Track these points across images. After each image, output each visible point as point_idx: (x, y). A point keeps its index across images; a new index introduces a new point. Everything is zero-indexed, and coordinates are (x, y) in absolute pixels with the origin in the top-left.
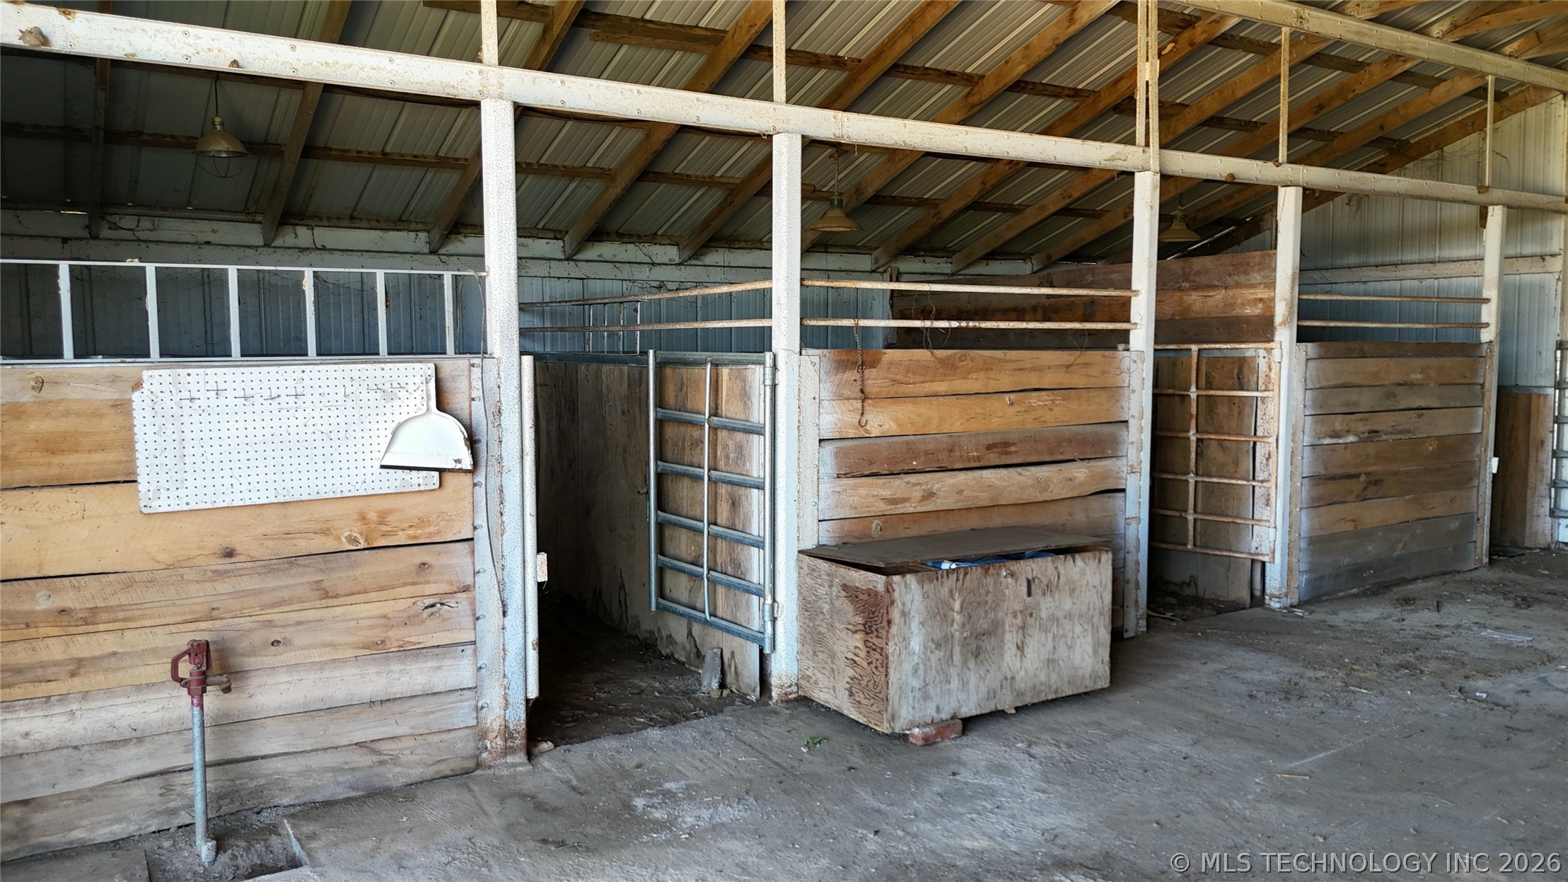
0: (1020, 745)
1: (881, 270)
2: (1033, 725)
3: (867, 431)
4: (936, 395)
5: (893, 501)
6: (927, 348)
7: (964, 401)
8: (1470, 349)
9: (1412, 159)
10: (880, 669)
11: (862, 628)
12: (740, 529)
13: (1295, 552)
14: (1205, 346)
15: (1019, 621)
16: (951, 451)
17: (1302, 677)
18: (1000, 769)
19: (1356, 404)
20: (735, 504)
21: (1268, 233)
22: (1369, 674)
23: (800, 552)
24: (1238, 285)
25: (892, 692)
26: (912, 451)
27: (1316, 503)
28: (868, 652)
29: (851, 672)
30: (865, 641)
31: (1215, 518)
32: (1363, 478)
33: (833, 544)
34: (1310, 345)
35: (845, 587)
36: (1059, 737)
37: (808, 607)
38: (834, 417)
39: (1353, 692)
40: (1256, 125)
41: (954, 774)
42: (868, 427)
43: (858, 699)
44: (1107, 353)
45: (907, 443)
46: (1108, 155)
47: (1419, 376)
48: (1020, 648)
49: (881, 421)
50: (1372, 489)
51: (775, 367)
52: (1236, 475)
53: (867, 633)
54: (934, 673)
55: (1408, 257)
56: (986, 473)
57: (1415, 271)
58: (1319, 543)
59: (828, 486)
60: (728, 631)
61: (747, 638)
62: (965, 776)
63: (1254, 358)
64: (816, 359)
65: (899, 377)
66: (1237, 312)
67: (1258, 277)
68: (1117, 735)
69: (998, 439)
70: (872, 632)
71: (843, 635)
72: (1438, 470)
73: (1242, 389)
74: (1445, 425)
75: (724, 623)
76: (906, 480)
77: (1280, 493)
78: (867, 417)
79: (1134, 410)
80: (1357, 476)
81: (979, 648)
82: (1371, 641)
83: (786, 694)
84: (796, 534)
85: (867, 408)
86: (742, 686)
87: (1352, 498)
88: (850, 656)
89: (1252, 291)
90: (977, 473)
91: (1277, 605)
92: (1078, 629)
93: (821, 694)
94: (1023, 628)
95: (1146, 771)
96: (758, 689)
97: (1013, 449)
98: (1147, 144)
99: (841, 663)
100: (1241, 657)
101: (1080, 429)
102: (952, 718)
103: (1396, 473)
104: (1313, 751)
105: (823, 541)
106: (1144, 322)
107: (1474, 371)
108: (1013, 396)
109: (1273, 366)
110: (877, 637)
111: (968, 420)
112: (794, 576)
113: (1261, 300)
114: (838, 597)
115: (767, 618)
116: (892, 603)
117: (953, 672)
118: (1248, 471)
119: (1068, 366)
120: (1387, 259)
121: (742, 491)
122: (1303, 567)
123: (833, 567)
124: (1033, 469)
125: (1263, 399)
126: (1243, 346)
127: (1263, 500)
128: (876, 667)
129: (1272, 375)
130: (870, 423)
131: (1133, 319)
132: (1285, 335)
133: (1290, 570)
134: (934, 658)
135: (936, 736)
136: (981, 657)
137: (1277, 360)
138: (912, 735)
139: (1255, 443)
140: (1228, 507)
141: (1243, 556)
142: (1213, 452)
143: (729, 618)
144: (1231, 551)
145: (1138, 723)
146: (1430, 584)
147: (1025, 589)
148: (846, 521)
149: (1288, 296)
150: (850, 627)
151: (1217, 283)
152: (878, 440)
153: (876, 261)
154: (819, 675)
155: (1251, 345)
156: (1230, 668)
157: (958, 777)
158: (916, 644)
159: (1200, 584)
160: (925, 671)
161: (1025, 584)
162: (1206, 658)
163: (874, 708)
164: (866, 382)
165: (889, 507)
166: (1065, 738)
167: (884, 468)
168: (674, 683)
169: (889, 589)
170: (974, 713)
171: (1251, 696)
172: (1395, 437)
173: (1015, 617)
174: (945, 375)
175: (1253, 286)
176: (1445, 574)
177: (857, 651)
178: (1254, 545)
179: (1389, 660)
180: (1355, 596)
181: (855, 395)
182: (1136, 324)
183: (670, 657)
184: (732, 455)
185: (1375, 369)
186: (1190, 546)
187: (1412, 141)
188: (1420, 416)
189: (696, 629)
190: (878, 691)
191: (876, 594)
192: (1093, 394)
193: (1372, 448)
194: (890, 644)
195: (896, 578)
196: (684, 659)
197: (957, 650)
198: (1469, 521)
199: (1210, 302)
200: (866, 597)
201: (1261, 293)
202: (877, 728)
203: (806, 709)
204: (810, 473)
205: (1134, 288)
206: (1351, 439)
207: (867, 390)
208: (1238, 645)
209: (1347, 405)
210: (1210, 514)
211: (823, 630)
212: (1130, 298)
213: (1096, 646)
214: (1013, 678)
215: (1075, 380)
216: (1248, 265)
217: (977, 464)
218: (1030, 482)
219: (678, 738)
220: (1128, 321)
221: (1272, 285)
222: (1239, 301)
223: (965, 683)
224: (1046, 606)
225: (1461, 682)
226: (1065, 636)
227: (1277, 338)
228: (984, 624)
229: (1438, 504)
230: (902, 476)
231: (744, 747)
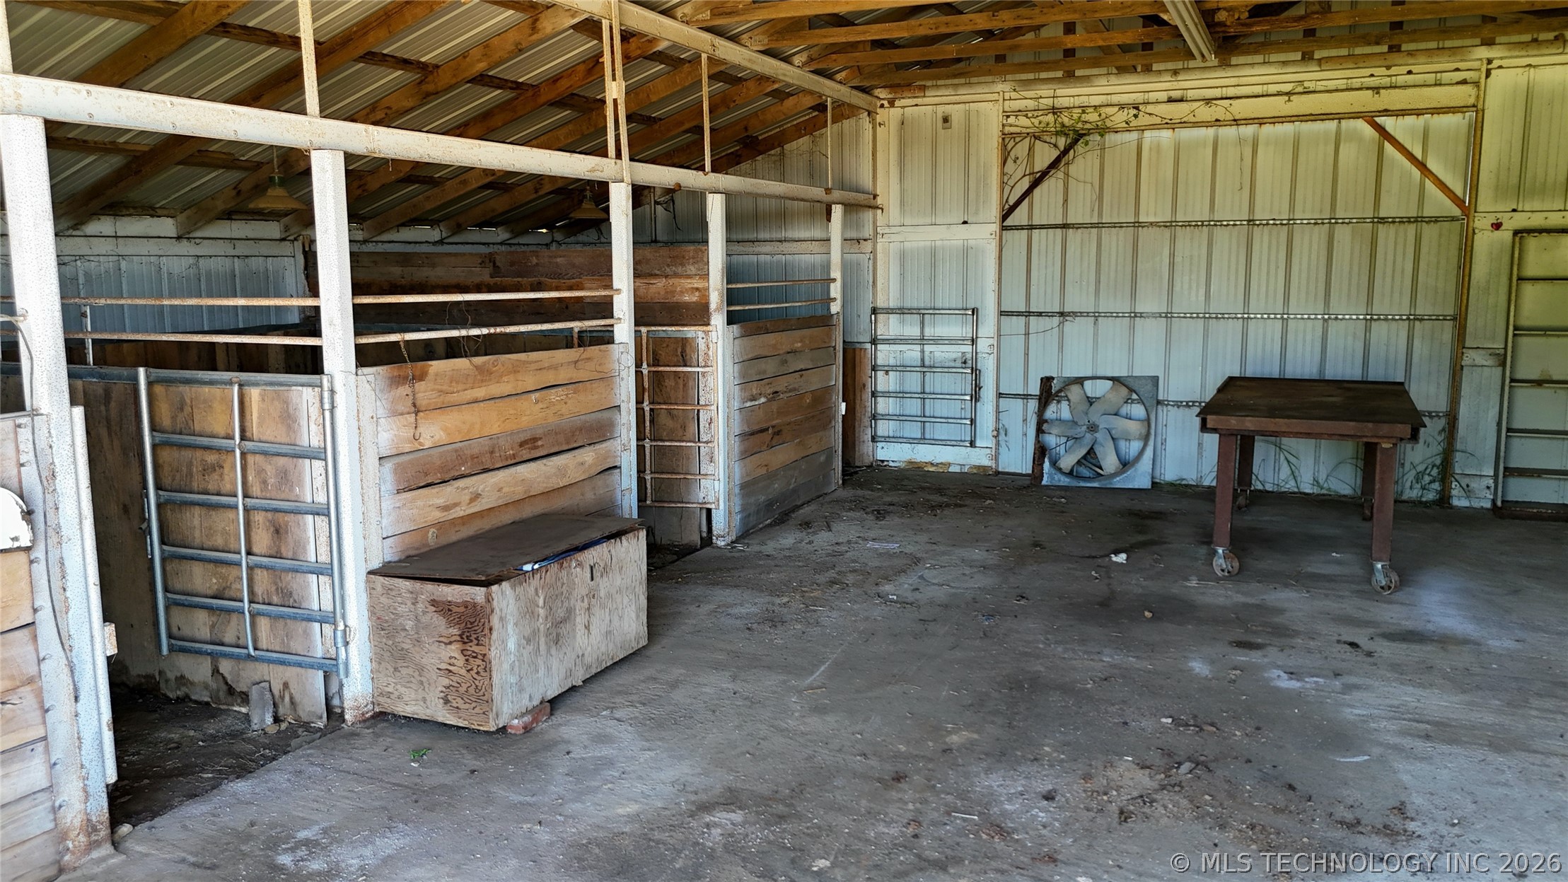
0: (604, 713)
1: (291, 238)
2: (602, 692)
3: (421, 444)
4: (476, 401)
5: (446, 508)
6: (466, 356)
7: (500, 403)
8: (825, 320)
9: (761, 153)
10: (482, 673)
11: (458, 638)
12: (290, 555)
13: (732, 497)
14: (653, 328)
15: (586, 604)
16: (492, 452)
17: (773, 605)
18: (602, 739)
19: (765, 372)
20: (278, 532)
21: (647, 207)
22: (815, 594)
23: (370, 573)
24: (676, 275)
25: (495, 693)
26: (460, 457)
27: (746, 454)
28: (467, 660)
29: (446, 682)
30: (462, 651)
31: (669, 476)
32: (770, 431)
33: (396, 559)
34: (735, 326)
35: (434, 603)
36: (630, 698)
37: (383, 626)
38: (388, 435)
39: (815, 611)
40: (655, 120)
41: (568, 753)
42: (421, 440)
43: (455, 705)
44: (603, 347)
45: (456, 451)
46: (590, 167)
47: (799, 345)
48: (587, 627)
49: (433, 432)
50: (776, 437)
51: (332, 392)
52: (684, 438)
53: (465, 643)
54: (526, 665)
55: (763, 235)
56: (520, 468)
57: (767, 248)
58: (747, 487)
59: (389, 503)
60: (282, 663)
61: (312, 666)
62: (577, 752)
63: (694, 339)
64: (371, 378)
65: (445, 388)
66: (677, 298)
67: (692, 268)
68: (674, 685)
69: (528, 436)
70: (471, 641)
71: (434, 647)
72: (813, 417)
73: (685, 365)
74: (814, 382)
75: (275, 655)
76: (456, 486)
77: (722, 452)
78: (420, 429)
79: (624, 397)
80: (767, 429)
81: (558, 635)
82: (800, 564)
83: (363, 714)
84: (363, 556)
85: (419, 421)
86: (301, 713)
87: (765, 447)
88: (444, 666)
89: (689, 281)
90: (512, 470)
91: (723, 543)
92: (626, 600)
93: (406, 707)
94: (589, 609)
95: (714, 711)
96: (325, 715)
97: (540, 443)
98: (619, 155)
99: (433, 675)
100: (722, 595)
101: (587, 418)
102: (541, 703)
103: (789, 424)
104: (817, 666)
105: (388, 558)
106: (627, 317)
107: (829, 336)
108: (537, 395)
109: (711, 345)
110: (477, 645)
111: (504, 421)
112: (364, 598)
113: (697, 289)
114: (424, 613)
115: (340, 645)
116: (492, 611)
117: (540, 661)
118: (694, 434)
119: (576, 362)
120: (746, 237)
121: (290, 518)
122: (737, 509)
123: (418, 585)
124: (555, 459)
125: (704, 373)
126: (686, 329)
127: (708, 458)
128: (478, 673)
129: (710, 353)
130: (423, 435)
131: (616, 314)
132: (718, 320)
133: (730, 513)
134: (525, 653)
135: (532, 723)
136: (560, 643)
137: (715, 341)
138: (512, 727)
139: (698, 411)
140: (678, 466)
141: (695, 505)
142: (663, 419)
143: (277, 649)
144: (682, 502)
145: (683, 671)
146: (813, 507)
147: (589, 575)
148: (406, 535)
149: (719, 287)
150: (441, 639)
151: (658, 272)
152: (431, 452)
153: (287, 228)
154: (402, 690)
155: (693, 328)
156: (719, 607)
157: (572, 755)
158: (511, 645)
159: (656, 533)
160: (520, 667)
161: (589, 571)
162: (698, 601)
163: (477, 710)
164: (417, 396)
165: (446, 513)
166: (635, 698)
167: (437, 477)
168: (211, 728)
169: (489, 599)
170: (556, 693)
171: (749, 629)
172: (788, 395)
173: (583, 601)
174: (482, 381)
175: (689, 277)
176: (819, 497)
177: (453, 660)
178: (702, 495)
179: (822, 579)
180: (770, 525)
181: (407, 410)
182: (620, 319)
183: (185, 699)
184: (271, 481)
185: (774, 342)
186: (648, 502)
187: (760, 138)
188: (801, 376)
189: (225, 667)
190: (481, 693)
191: (475, 605)
192: (595, 385)
193: (775, 406)
194: (492, 649)
195: (495, 588)
196: (207, 699)
197: (542, 640)
198: (830, 452)
199: (653, 289)
200: (462, 609)
201: (697, 283)
202: (481, 728)
203: (385, 724)
204: (372, 493)
205: (615, 286)
206: (763, 400)
207: (418, 403)
208: (713, 584)
209: (760, 373)
210: (662, 473)
211: (406, 646)
212: (611, 297)
213: (638, 610)
214: (583, 655)
215: (582, 375)
216: (684, 257)
217: (513, 462)
218: (553, 471)
219: (271, 784)
220: (612, 317)
221: (706, 276)
222: (678, 289)
223: (549, 669)
224: (604, 585)
225: (874, 589)
226: (617, 609)
227: (713, 322)
228: (561, 613)
229: (813, 443)
230: (452, 482)
231: (350, 777)
